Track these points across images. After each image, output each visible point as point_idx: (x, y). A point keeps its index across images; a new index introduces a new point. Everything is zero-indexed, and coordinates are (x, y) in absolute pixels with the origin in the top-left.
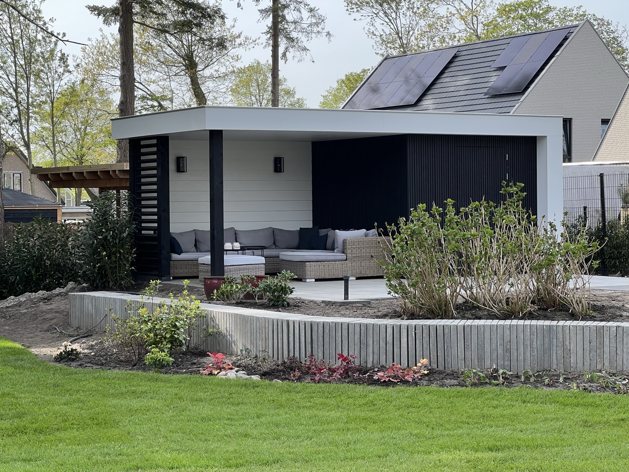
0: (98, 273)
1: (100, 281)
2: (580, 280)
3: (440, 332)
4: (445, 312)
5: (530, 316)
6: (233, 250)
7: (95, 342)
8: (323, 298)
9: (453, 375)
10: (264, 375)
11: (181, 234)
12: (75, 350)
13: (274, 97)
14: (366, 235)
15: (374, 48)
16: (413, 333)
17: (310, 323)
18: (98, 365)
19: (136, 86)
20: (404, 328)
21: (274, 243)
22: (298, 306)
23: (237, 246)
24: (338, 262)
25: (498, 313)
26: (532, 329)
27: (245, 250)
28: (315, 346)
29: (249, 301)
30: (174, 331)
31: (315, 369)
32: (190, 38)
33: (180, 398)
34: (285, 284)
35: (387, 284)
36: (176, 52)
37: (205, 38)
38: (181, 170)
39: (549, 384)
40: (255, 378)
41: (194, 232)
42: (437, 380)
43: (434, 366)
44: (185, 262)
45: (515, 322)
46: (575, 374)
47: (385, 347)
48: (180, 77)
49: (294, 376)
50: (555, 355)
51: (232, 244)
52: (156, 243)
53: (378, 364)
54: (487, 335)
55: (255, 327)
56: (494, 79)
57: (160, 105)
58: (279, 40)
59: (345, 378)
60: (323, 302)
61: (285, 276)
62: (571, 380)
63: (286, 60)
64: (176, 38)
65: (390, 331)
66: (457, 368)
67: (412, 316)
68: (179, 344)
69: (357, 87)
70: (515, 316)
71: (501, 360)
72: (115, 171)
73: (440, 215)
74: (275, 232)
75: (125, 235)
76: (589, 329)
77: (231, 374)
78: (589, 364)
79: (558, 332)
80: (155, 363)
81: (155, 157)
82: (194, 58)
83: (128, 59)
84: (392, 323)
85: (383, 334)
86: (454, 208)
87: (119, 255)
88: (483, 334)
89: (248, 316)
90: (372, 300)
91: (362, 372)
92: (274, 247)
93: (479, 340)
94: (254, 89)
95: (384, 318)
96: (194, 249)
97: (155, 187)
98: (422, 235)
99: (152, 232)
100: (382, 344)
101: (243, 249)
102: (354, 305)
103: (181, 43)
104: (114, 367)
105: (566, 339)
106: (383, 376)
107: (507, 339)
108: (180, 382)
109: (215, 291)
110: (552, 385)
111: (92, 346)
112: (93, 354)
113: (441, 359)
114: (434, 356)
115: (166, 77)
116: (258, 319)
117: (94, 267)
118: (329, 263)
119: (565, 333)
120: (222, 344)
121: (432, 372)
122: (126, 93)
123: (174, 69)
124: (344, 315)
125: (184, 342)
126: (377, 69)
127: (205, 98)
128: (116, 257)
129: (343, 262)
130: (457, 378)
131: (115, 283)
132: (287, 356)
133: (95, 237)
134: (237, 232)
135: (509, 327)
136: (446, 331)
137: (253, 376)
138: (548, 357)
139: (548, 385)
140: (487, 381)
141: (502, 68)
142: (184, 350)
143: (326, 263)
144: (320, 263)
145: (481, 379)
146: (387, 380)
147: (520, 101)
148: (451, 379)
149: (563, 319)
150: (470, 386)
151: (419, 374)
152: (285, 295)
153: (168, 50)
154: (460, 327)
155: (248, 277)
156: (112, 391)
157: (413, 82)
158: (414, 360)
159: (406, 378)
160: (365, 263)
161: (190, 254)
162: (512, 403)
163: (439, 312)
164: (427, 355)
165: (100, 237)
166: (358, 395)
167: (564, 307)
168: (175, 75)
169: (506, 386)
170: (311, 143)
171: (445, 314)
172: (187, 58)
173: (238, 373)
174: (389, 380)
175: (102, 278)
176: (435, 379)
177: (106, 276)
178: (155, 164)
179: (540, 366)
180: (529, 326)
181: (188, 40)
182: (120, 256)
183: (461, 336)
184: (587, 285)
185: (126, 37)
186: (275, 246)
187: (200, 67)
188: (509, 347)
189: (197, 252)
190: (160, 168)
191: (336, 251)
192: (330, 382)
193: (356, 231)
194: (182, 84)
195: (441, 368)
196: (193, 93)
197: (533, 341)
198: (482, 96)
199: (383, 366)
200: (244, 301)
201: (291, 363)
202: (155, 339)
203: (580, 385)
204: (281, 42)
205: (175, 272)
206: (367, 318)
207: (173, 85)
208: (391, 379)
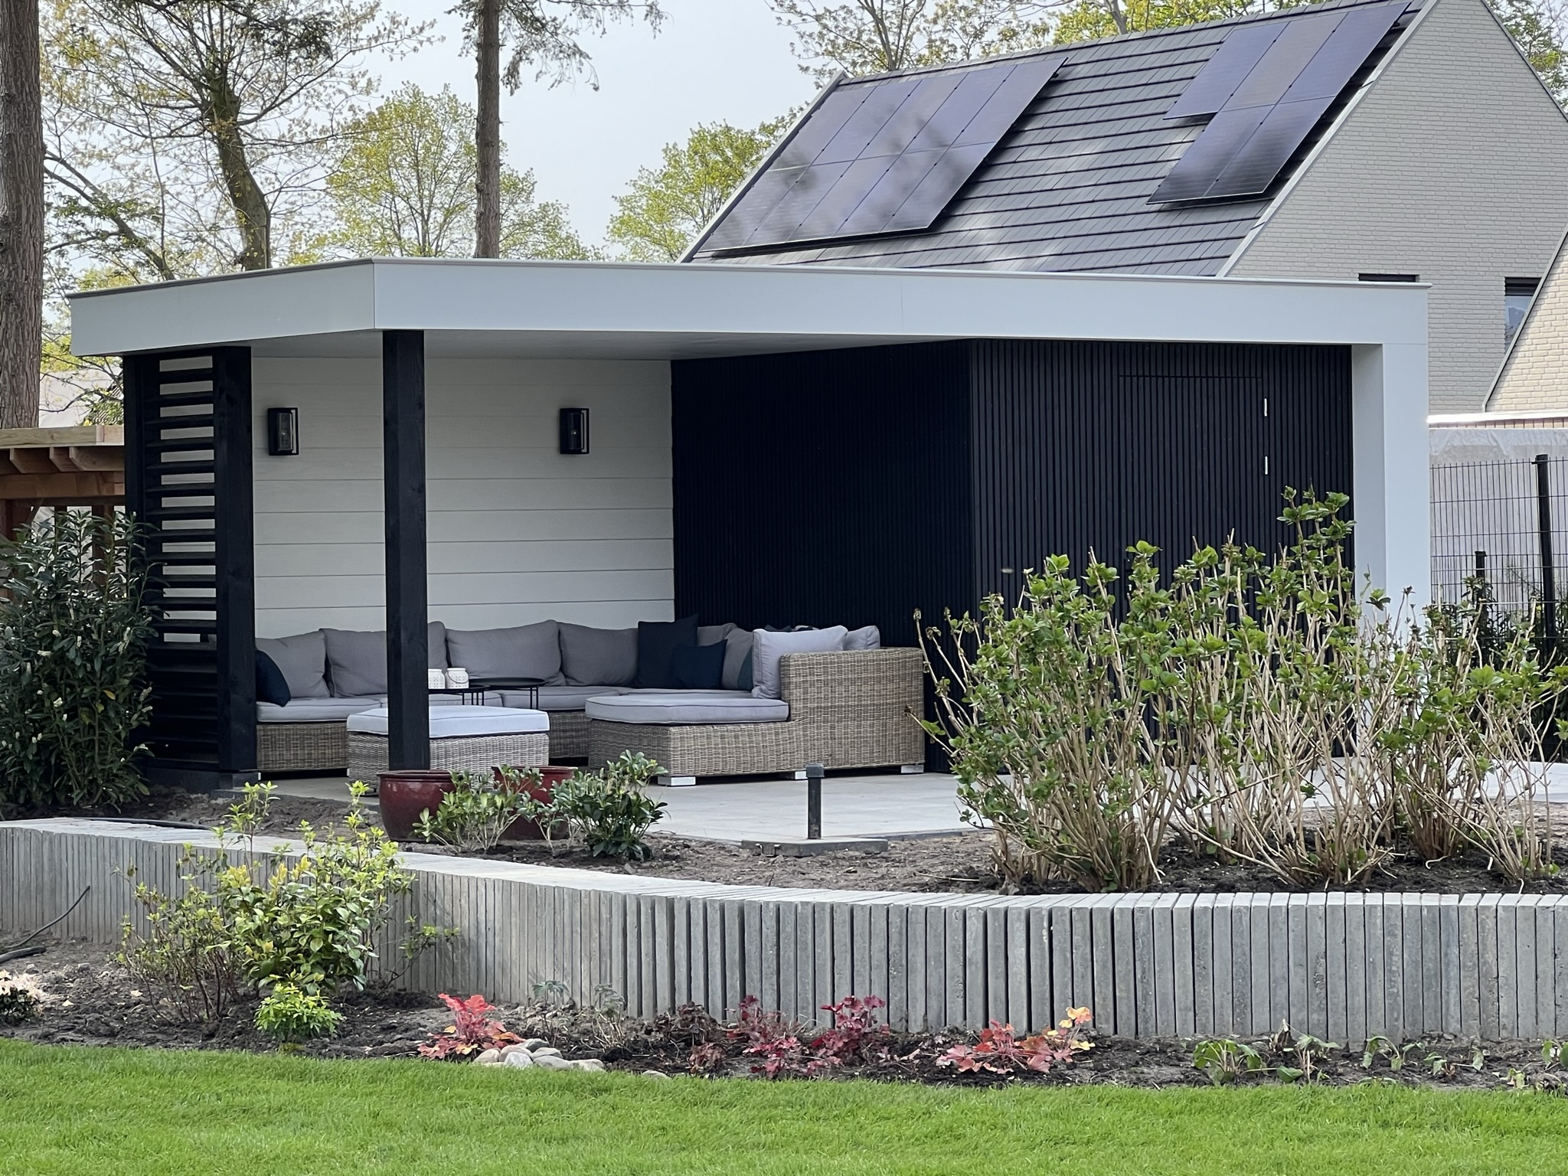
0: (38, 763)
1: (40, 788)
2: (1516, 774)
3: (1123, 928)
4: (1130, 871)
5: (1376, 881)
6: (447, 691)
7: (67, 968)
8: (742, 833)
9: (1165, 1052)
10: (612, 1057)
11: (283, 641)
12: (24, 992)
13: (485, 206)
14: (847, 645)
15: (796, 53)
16: (1045, 933)
17: (736, 906)
18: (100, 1035)
19: (48, 172)
20: (1019, 919)
21: (561, 669)
22: (676, 858)
23: (459, 677)
24: (764, 726)
25: (1283, 873)
26: (1389, 918)
27: (482, 691)
28: (752, 972)
29: (522, 843)
30: (334, 933)
31: (762, 1040)
32: (216, 19)
33: (389, 1125)
34: (636, 794)
35: (960, 791)
36: (173, 64)
37: (264, 20)
38: (282, 447)
39: (1444, 1075)
40: (590, 1066)
41: (322, 636)
42: (1121, 1068)
43: (1107, 1028)
44: (299, 726)
45: (1336, 898)
46: (1513, 1048)
47: (961, 974)
48: (184, 141)
49: (702, 1060)
50: (1454, 992)
51: (444, 672)
52: (211, 670)
53: (940, 1024)
54: (1260, 937)
55: (567, 920)
56: (1176, 152)
57: (124, 231)
58: (501, 27)
59: (851, 1064)
60: (745, 845)
61: (632, 769)
62: (1507, 1062)
63: (517, 87)
64: (171, 18)
65: (975, 926)
66: (1173, 1034)
67: (1030, 885)
68: (345, 971)
69: (742, 175)
70: (1331, 882)
71: (1300, 1010)
72: (67, 449)
73: (1110, 587)
74: (565, 636)
75: (121, 646)
76: (1551, 915)
77: (517, 1057)
78: (1552, 1017)
79: (1465, 927)
80: (284, 1027)
81: (208, 409)
82: (231, 82)
83: (23, 85)
84: (980, 905)
85: (954, 939)
86: (1156, 569)
87: (101, 708)
88: (1246, 933)
89: (546, 887)
90: (889, 838)
91: (897, 1046)
92: (561, 679)
93: (1237, 951)
94: (403, 178)
95: (947, 891)
96: (322, 687)
97: (209, 501)
98: (1062, 646)
99: (196, 638)
100: (954, 966)
101: (476, 686)
102: (840, 855)
103: (186, 33)
104: (152, 1042)
105: (1485, 945)
106: (963, 1059)
107: (1316, 946)
108: (373, 1081)
109: (425, 816)
110: (1454, 1077)
111: (58, 980)
112: (67, 1003)
113: (1125, 1009)
114: (1104, 999)
115: (139, 140)
116: (576, 895)
117: (25, 743)
118: (737, 728)
119: (1483, 928)
120: (464, 971)
121: (1102, 1046)
122: (18, 192)
123: (166, 116)
124: (819, 884)
125: (359, 964)
126: (808, 117)
127: (266, 207)
128: (92, 712)
129: (779, 725)
130: (1177, 1062)
131: (90, 793)
132: (667, 1003)
133: (26, 654)
134: (451, 636)
135: (1322, 913)
136: (1141, 925)
137: (581, 1062)
138: (1436, 997)
139: (1443, 1078)
140: (1264, 1068)
141: (1203, 120)
142: (361, 988)
143: (730, 727)
144: (710, 728)
145: (1246, 1065)
146: (976, 1070)
147: (1259, 222)
148: (1160, 1065)
149: (1471, 888)
150: (1217, 1084)
151: (1067, 1052)
152: (639, 825)
153: (147, 57)
154: (1179, 915)
155: (521, 771)
156: (180, 1108)
157: (920, 159)
158: (1048, 1013)
159: (1030, 1062)
160: (846, 727)
161: (314, 701)
162: (1351, 1127)
163: (1112, 873)
164: (1085, 995)
165: (44, 653)
166: (903, 1111)
167: (1471, 855)
168: (169, 136)
169: (1324, 1080)
170: (669, 363)
171: (1129, 881)
172: (209, 80)
173: (536, 1053)
174: (983, 1068)
175: (46, 778)
176: (1114, 1065)
177: (60, 771)
178: (208, 432)
179: (1410, 1025)
180: (1380, 909)
181: (211, 26)
182: (105, 709)
183: (1183, 940)
184: (1539, 789)
185: (17, 17)
186: (566, 676)
187: (247, 111)
188: (1321, 971)
189: (332, 696)
190: (225, 445)
191: (756, 691)
192: (806, 1077)
193: (816, 631)
194: (194, 165)
195: (1126, 1033)
196: (227, 192)
197: (1391, 954)
198: (1141, 205)
199: (954, 1031)
200: (506, 843)
201: (685, 1023)
202: (277, 957)
203: (1533, 1077)
204: (507, 33)
205: (270, 756)
206: (892, 890)
207: (166, 166)
208: (987, 1066)
